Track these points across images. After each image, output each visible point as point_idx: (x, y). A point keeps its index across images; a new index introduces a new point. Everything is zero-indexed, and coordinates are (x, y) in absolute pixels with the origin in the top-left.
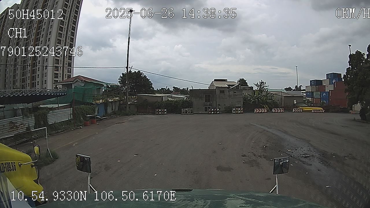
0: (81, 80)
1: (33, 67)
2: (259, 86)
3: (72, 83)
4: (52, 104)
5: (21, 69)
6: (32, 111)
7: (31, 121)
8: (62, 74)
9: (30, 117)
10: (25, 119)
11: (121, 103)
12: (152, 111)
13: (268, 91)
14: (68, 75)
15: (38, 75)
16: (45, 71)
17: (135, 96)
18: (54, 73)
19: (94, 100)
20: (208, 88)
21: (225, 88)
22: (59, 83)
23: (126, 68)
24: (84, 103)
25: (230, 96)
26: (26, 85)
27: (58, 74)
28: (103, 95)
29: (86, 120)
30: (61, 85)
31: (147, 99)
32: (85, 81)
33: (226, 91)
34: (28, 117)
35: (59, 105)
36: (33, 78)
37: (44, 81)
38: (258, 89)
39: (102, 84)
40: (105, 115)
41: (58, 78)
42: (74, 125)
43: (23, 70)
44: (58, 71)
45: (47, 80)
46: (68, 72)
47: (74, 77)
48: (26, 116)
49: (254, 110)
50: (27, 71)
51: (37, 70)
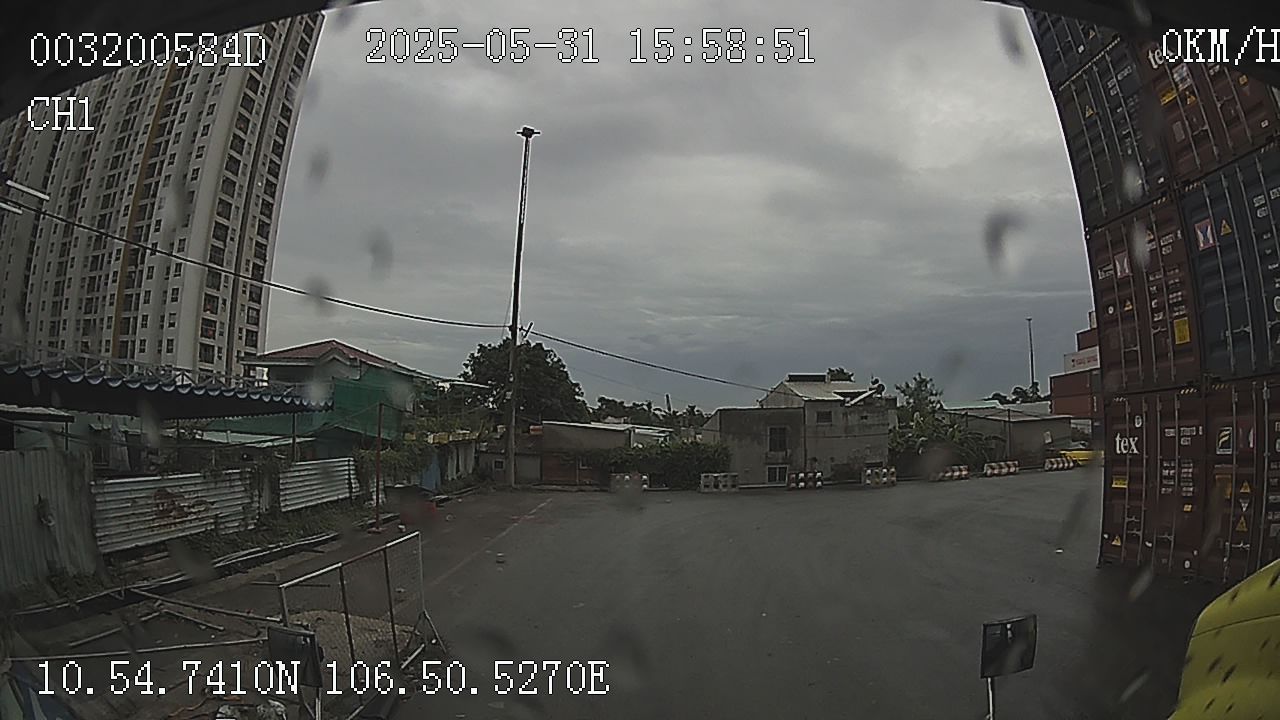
1: (128, 288)
5: (83, 287)
8: (230, 326)
11: (484, 449)
14: (247, 331)
15: (145, 318)
16: (170, 307)
18: (204, 319)
21: (833, 404)
25: (847, 430)
26: (97, 344)
27: (215, 322)
33: (835, 413)
36: (125, 326)
37: (165, 344)
40: (440, 486)
41: (215, 339)
43: (88, 292)
44: (216, 314)
45: (177, 337)
46: (247, 322)
50: (105, 297)
51: (142, 300)
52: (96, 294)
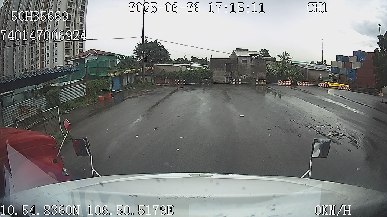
0: (94, 54)
1: (43, 47)
2: (282, 58)
3: (84, 58)
4: (64, 82)
5: (30, 51)
6: (42, 92)
7: (42, 103)
8: (74, 50)
9: (41, 98)
10: (35, 101)
11: (137, 75)
12: (170, 81)
13: (292, 62)
14: (79, 50)
15: (48, 54)
16: (55, 49)
17: (151, 67)
18: (65, 50)
19: (108, 74)
20: (229, 58)
21: (247, 58)
22: (70, 59)
23: (142, 37)
24: (97, 78)
25: (252, 66)
26: (35, 66)
27: (69, 50)
28: (118, 68)
29: (100, 94)
30: (73, 61)
31: (164, 69)
32: (98, 54)
33: (248, 60)
34: (39, 98)
35: (71, 82)
36: (43, 58)
37: (54, 60)
38: (281, 60)
39: (116, 56)
40: (120, 87)
41: (69, 55)
42: (88, 101)
43: (31, 52)
44: (69, 47)
45: (58, 57)
46: (79, 48)
47: (86, 51)
48: (37, 97)
49: (278, 82)
50: (36, 52)
51: (47, 49)
52: (34, 52)
